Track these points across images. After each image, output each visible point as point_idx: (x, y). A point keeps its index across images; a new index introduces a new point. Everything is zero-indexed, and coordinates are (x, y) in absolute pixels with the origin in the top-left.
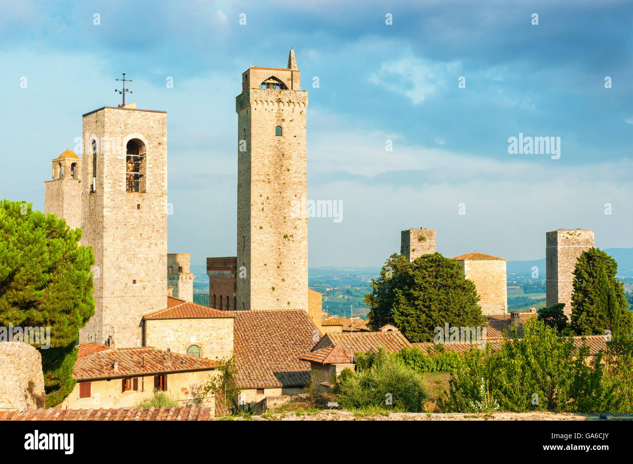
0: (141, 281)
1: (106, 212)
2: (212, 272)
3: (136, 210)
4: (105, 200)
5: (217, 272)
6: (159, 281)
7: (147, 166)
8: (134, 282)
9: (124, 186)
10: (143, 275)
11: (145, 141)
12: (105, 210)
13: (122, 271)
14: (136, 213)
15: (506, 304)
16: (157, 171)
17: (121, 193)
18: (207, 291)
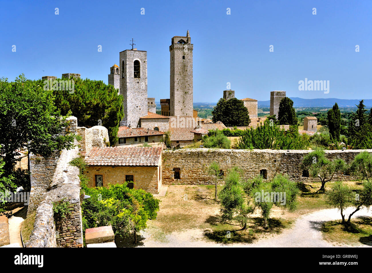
0: (139, 107)
1: (128, 84)
2: (162, 104)
3: (137, 83)
4: (127, 80)
5: (164, 104)
6: (145, 106)
7: (141, 69)
8: (137, 107)
9: (133, 76)
10: (140, 104)
11: (140, 61)
12: (127, 83)
13: (133, 103)
14: (137, 84)
15: (257, 115)
16: (144, 71)
17: (133, 78)
18: (160, 110)
